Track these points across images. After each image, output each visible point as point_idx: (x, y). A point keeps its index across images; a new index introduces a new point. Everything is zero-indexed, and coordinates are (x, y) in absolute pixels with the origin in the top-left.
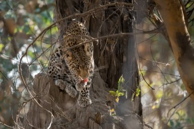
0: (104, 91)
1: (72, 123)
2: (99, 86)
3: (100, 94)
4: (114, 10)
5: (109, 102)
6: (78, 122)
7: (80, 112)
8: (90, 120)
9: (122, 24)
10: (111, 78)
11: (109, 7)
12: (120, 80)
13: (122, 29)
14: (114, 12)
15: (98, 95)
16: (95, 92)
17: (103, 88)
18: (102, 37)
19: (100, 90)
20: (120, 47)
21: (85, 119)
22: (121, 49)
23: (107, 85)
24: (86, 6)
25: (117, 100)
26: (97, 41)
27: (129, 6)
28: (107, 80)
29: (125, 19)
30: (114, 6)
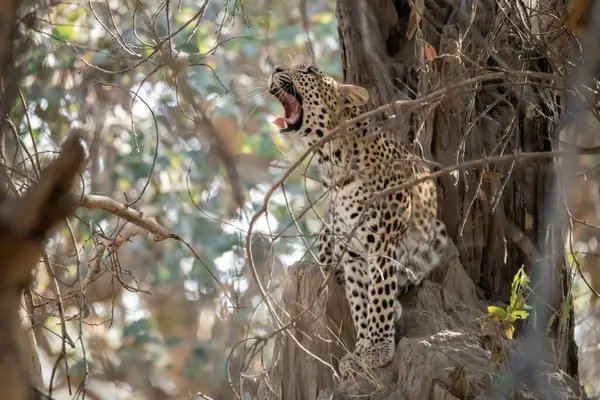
0: (472, 309)
1: (387, 395)
2: (461, 297)
3: (462, 316)
4: (501, 91)
5: (488, 338)
6: (403, 393)
7: (410, 365)
8: (437, 387)
9: (522, 129)
10: (493, 275)
11: (485, 83)
12: (516, 278)
13: (522, 143)
14: (501, 98)
15: (457, 319)
16: (450, 311)
17: (470, 302)
18: (469, 163)
19: (464, 306)
20: (515, 190)
21: (423, 385)
22: (518, 195)
23: (482, 294)
24: (424, 82)
25: (510, 334)
26: (456, 173)
27: (539, 80)
28: (482, 278)
29: (528, 116)
30: (500, 81)
